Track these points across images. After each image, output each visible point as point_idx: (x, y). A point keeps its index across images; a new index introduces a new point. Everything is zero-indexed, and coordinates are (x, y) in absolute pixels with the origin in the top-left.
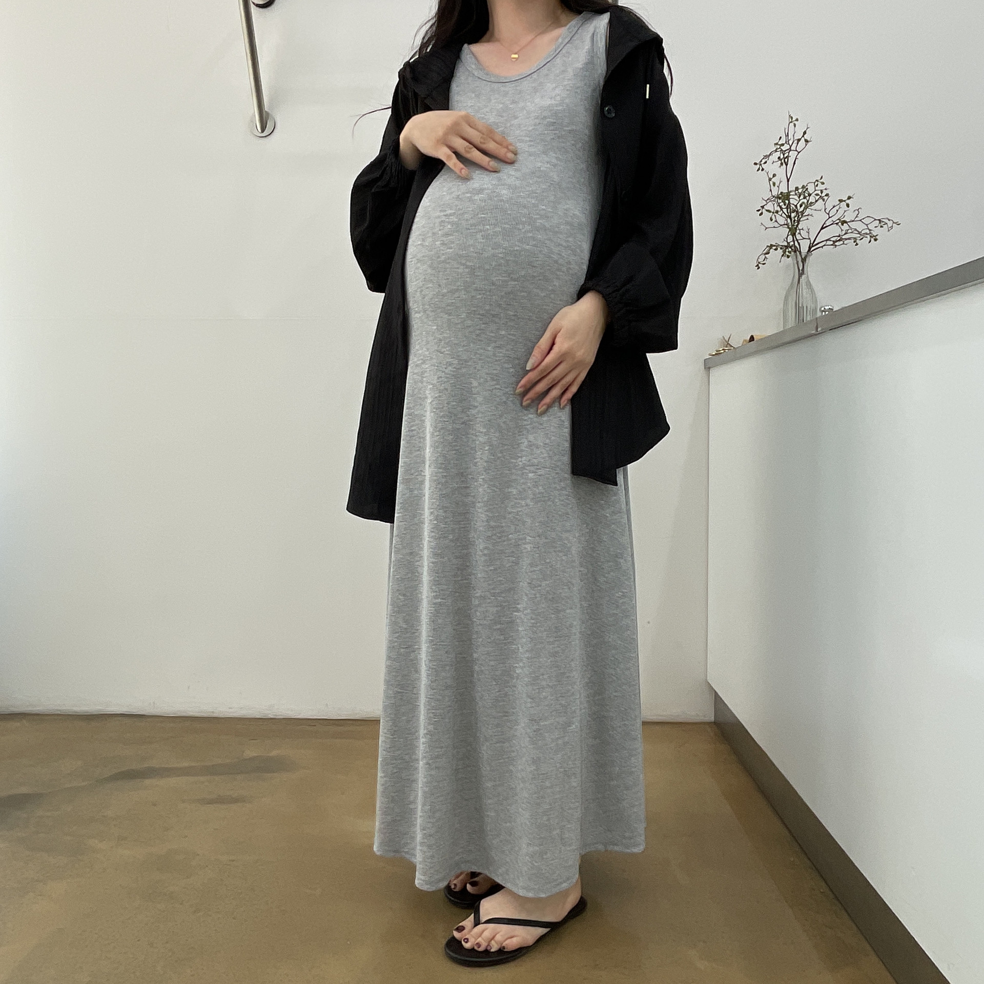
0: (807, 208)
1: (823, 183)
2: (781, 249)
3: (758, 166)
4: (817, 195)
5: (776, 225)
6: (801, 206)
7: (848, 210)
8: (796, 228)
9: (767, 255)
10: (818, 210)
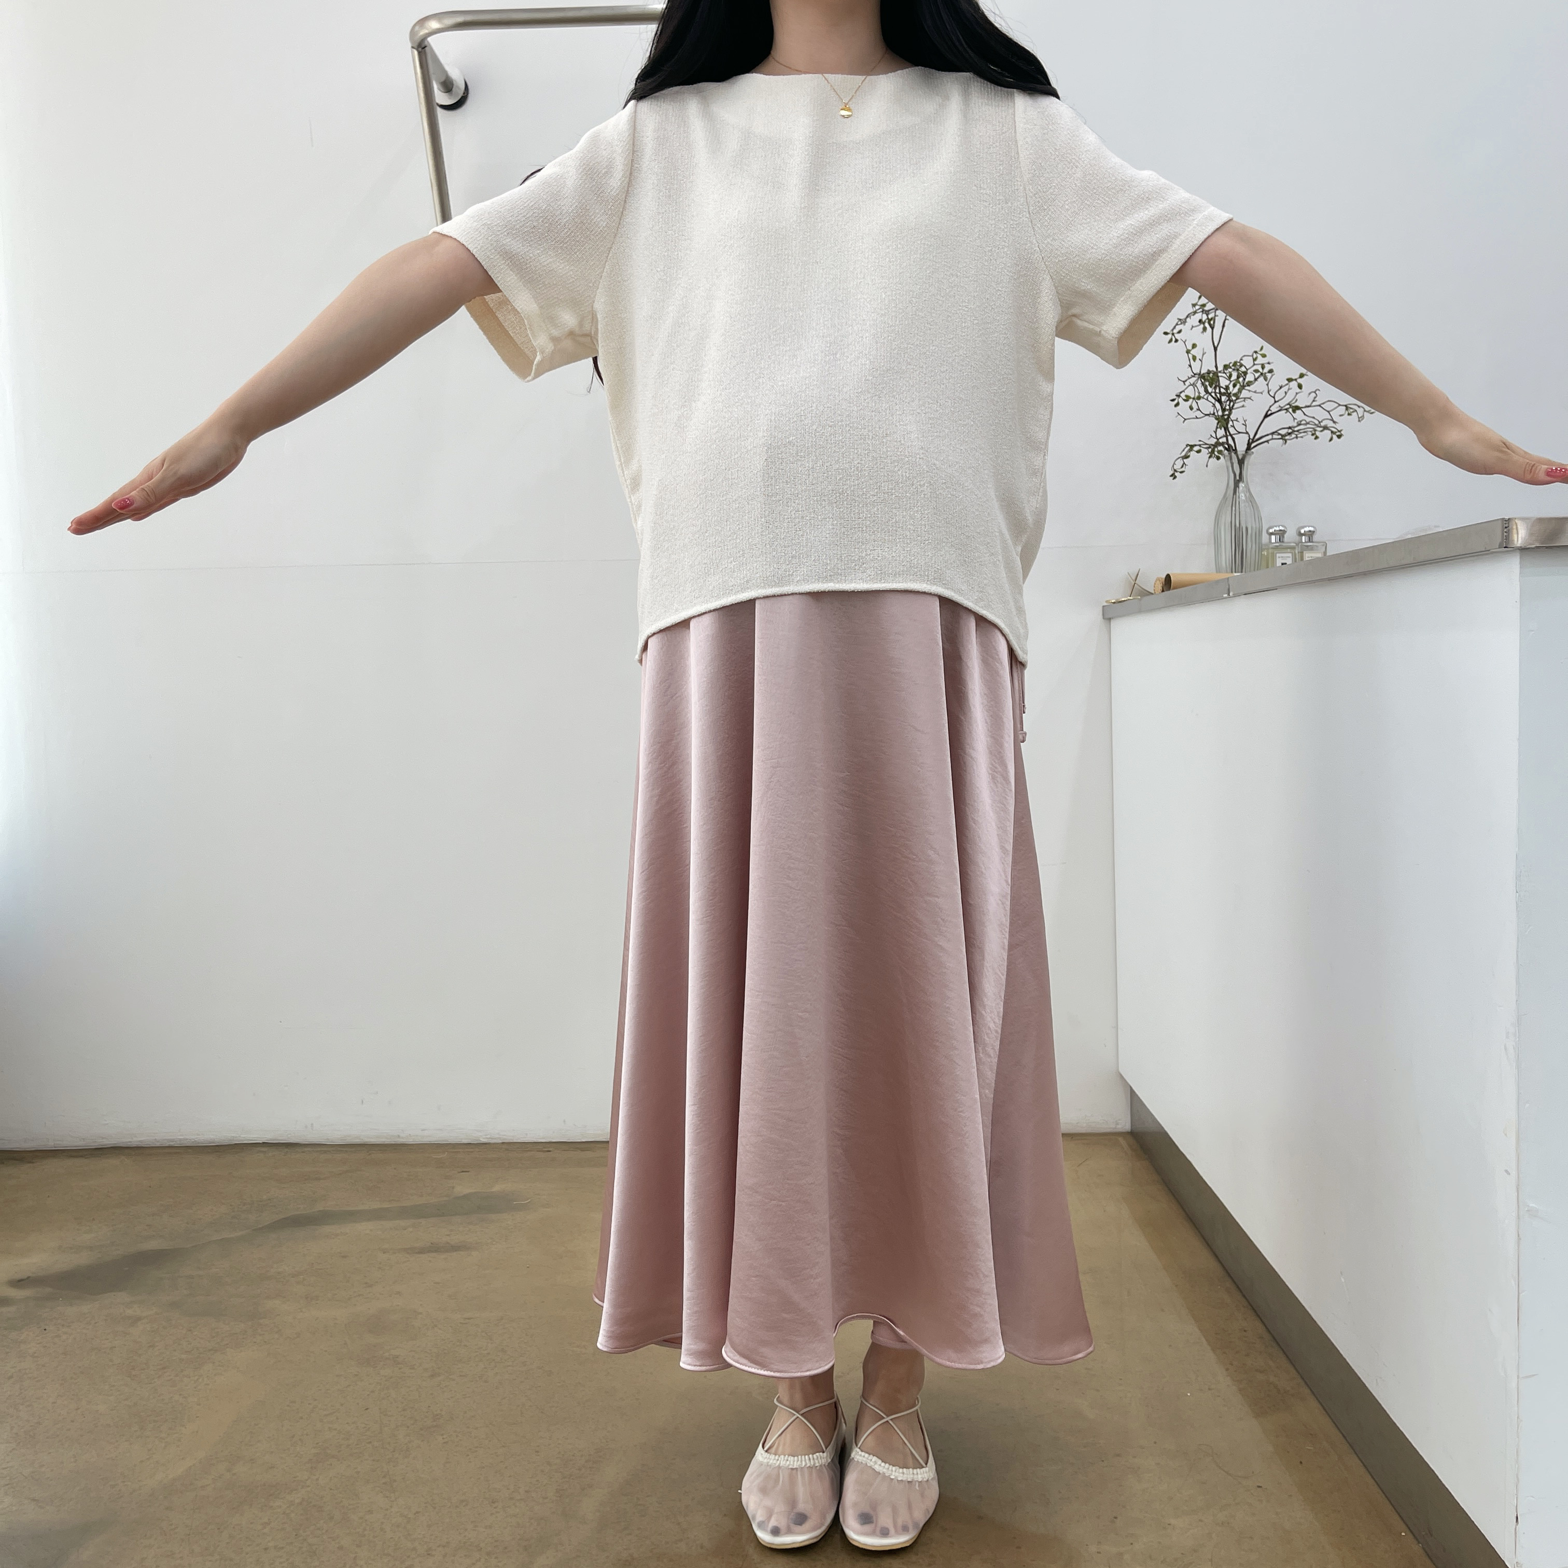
0: (1244, 389)
1: (1264, 356)
2: (1207, 448)
3: (1170, 336)
4: (1256, 371)
5: (1199, 414)
6: (1234, 386)
7: (1299, 392)
8: (1227, 421)
9: (1185, 460)
10: (1258, 393)
